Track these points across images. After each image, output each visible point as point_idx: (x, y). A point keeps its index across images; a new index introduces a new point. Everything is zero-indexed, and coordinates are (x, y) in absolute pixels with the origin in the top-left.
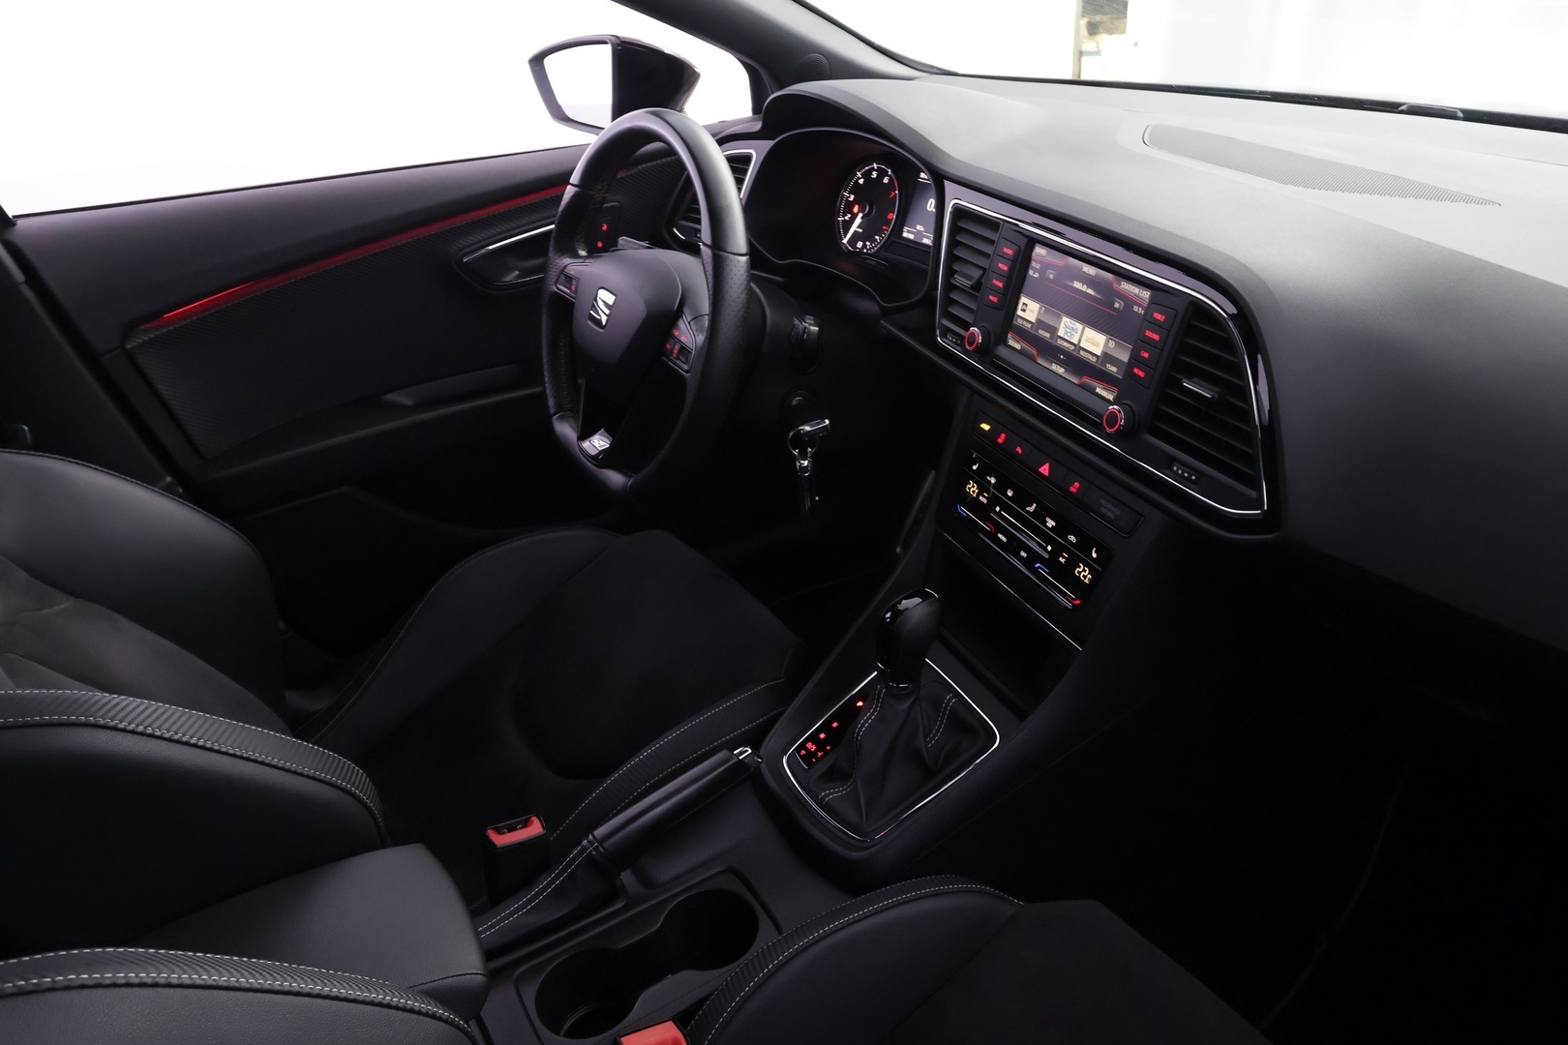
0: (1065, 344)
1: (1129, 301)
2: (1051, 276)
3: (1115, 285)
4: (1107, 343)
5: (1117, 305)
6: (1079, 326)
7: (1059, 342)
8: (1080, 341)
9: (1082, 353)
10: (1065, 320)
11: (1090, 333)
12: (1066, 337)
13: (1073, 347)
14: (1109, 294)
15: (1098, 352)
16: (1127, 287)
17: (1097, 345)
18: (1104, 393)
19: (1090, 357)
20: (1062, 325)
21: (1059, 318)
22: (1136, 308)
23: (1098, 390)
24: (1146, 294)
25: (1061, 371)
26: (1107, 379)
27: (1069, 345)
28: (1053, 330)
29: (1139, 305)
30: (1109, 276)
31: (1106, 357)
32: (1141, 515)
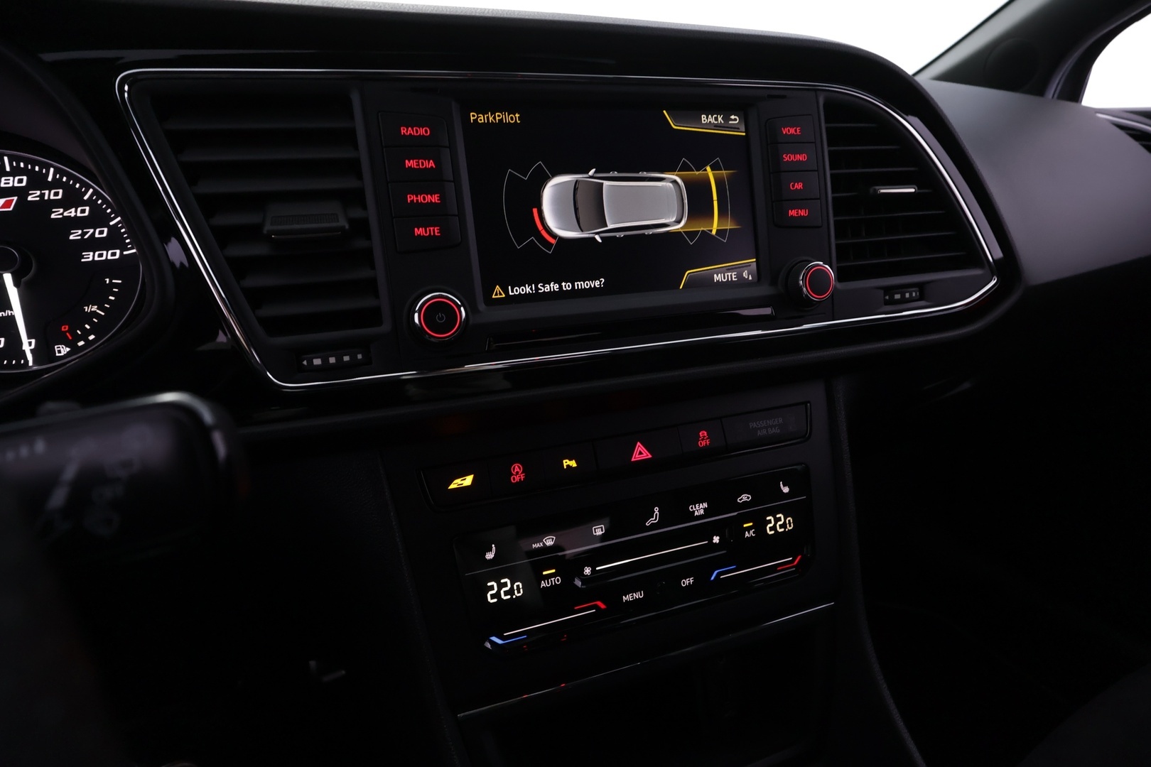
32: (805, 403)
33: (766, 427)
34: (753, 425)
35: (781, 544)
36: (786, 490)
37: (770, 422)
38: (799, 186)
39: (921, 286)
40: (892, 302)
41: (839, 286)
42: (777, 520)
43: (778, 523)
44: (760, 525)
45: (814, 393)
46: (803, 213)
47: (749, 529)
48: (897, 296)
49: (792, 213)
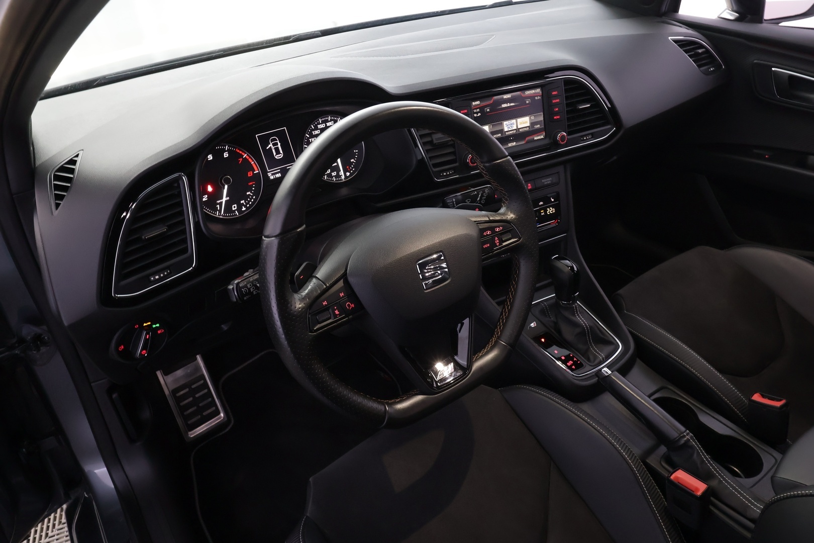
0: (510, 132)
1: (532, 97)
2: (488, 110)
3: (523, 95)
4: (530, 118)
5: (527, 102)
6: (514, 121)
7: (507, 133)
8: (517, 126)
9: (520, 130)
10: (505, 123)
11: (520, 120)
12: (509, 129)
13: (515, 131)
14: (521, 100)
15: (528, 124)
16: (528, 93)
17: (526, 122)
18: (539, 138)
19: (526, 129)
20: (505, 126)
21: (502, 124)
22: (536, 98)
23: (535, 138)
24: (538, 90)
25: (514, 144)
26: (537, 132)
27: (513, 132)
28: (502, 131)
29: (537, 96)
30: (518, 93)
31: (533, 124)
32: (558, 173)
33: (547, 181)
34: (543, 181)
35: (552, 217)
36: (553, 200)
37: (548, 180)
38: (557, 109)
39: (592, 134)
40: (584, 140)
41: (569, 137)
42: (550, 209)
43: (551, 211)
44: (546, 211)
45: (561, 169)
46: (558, 117)
47: (542, 212)
48: (585, 138)
49: (555, 118)
